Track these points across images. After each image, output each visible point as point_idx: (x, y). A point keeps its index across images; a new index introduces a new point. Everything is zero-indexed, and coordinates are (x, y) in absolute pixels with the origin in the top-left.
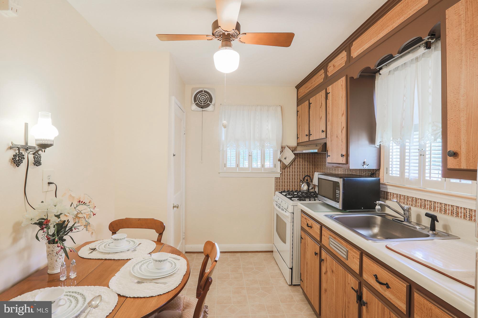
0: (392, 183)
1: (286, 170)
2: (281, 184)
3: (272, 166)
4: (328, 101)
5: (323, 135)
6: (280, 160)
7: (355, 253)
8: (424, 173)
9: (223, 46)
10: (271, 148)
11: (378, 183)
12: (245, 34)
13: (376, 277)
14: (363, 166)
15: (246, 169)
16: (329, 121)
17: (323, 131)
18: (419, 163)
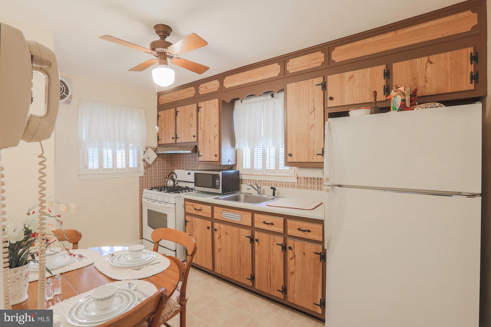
0: (244, 173)
1: (149, 169)
2: (144, 182)
3: (136, 166)
4: (199, 113)
5: (194, 140)
6: (144, 160)
7: (248, 214)
8: (266, 165)
9: (160, 63)
10: (135, 148)
11: (238, 173)
12: (180, 58)
13: (264, 222)
14: (229, 162)
15: (110, 170)
16: (200, 129)
17: (194, 136)
18: (263, 160)
